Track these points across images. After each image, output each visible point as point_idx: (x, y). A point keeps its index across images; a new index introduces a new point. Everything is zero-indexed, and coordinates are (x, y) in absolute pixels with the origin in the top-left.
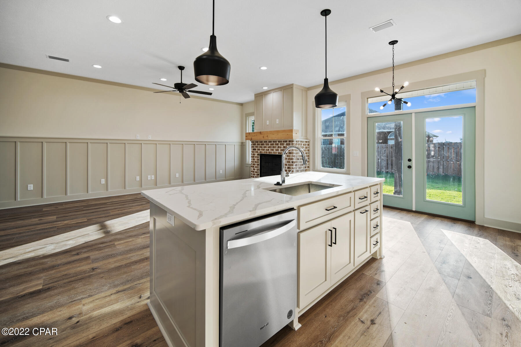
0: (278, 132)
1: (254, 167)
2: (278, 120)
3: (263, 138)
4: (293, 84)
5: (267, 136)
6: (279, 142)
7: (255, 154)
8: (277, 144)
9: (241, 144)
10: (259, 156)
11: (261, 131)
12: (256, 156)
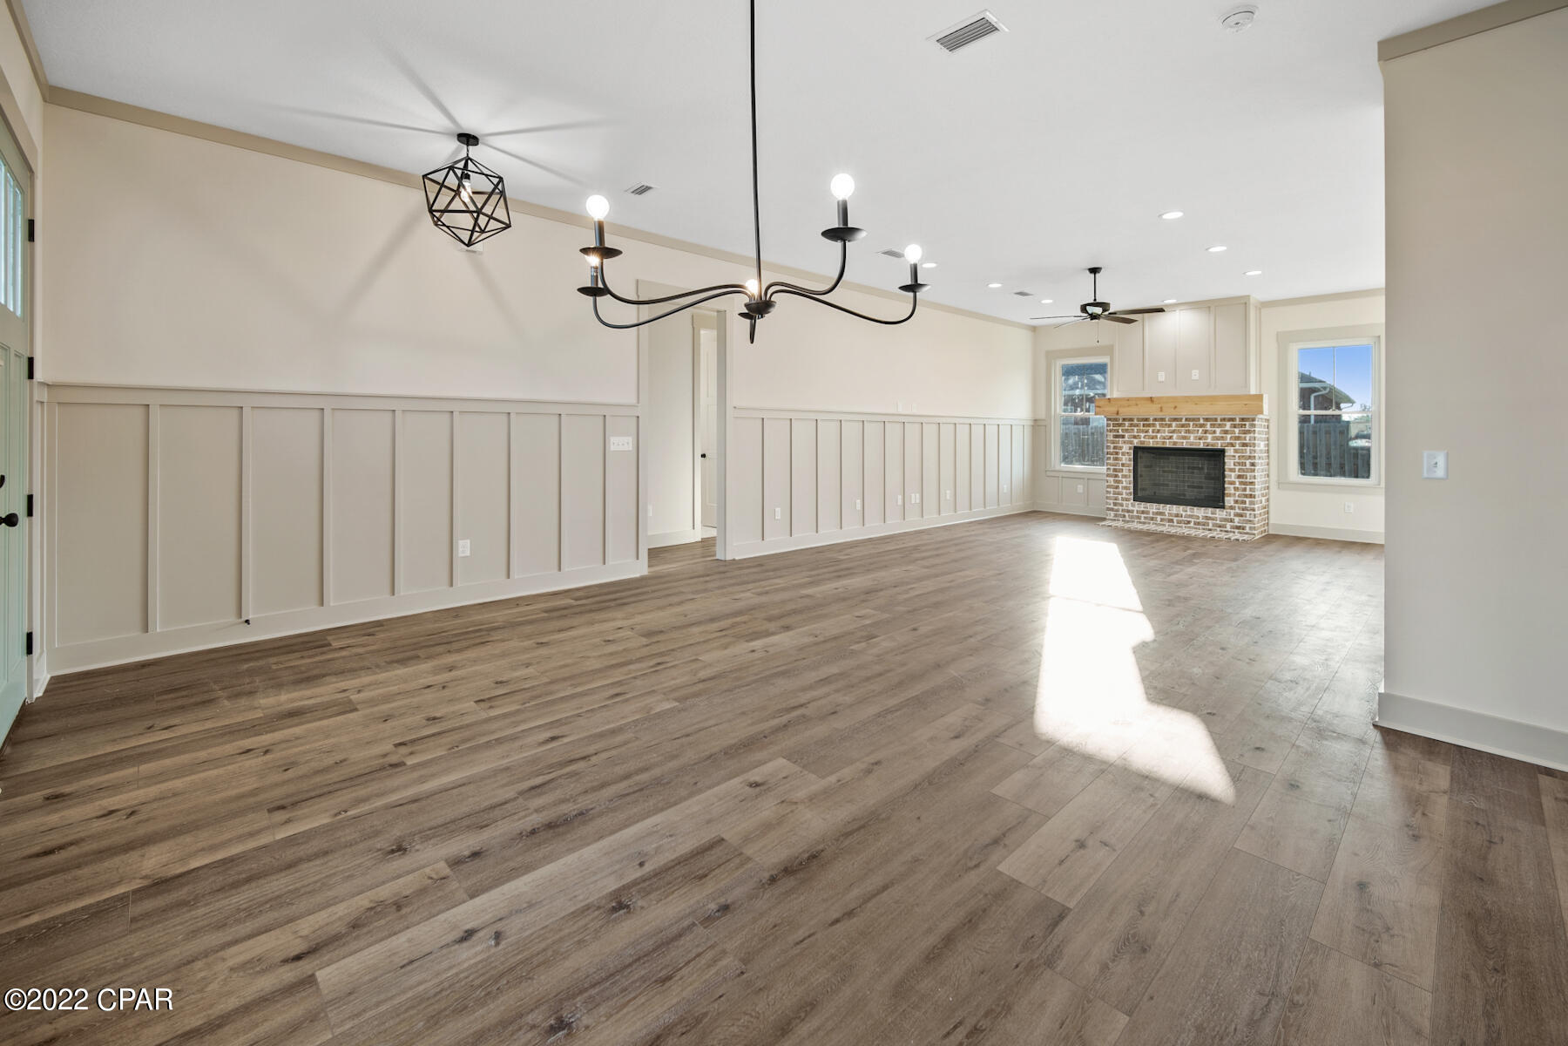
0: (1213, 399)
1: (1116, 476)
2: (1197, 371)
3: (1161, 411)
4: (1249, 296)
5: (1176, 407)
6: (1207, 420)
7: (1121, 448)
8: (1201, 426)
9: (1032, 424)
10: (1132, 451)
11: (1153, 396)
12: (1123, 450)
